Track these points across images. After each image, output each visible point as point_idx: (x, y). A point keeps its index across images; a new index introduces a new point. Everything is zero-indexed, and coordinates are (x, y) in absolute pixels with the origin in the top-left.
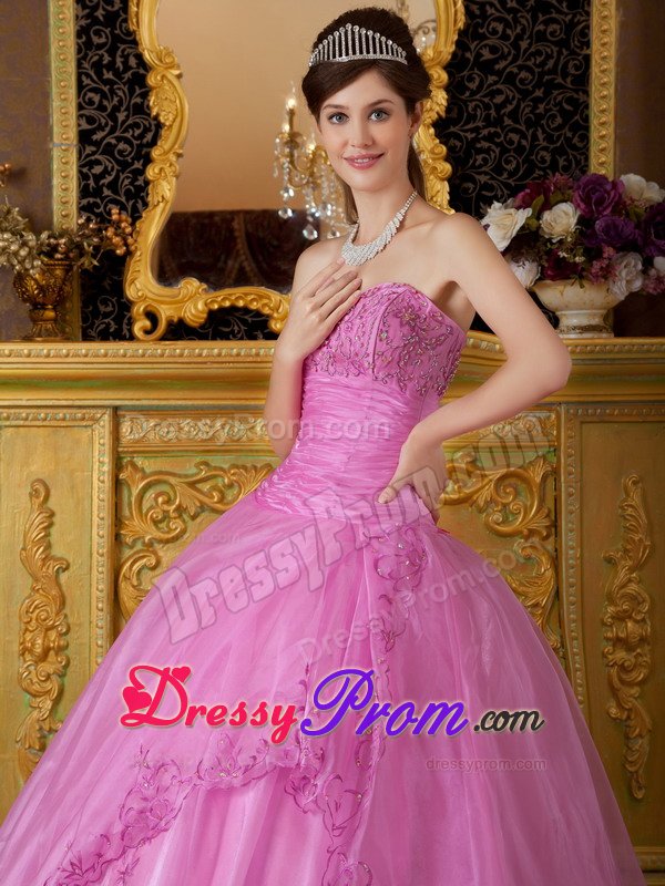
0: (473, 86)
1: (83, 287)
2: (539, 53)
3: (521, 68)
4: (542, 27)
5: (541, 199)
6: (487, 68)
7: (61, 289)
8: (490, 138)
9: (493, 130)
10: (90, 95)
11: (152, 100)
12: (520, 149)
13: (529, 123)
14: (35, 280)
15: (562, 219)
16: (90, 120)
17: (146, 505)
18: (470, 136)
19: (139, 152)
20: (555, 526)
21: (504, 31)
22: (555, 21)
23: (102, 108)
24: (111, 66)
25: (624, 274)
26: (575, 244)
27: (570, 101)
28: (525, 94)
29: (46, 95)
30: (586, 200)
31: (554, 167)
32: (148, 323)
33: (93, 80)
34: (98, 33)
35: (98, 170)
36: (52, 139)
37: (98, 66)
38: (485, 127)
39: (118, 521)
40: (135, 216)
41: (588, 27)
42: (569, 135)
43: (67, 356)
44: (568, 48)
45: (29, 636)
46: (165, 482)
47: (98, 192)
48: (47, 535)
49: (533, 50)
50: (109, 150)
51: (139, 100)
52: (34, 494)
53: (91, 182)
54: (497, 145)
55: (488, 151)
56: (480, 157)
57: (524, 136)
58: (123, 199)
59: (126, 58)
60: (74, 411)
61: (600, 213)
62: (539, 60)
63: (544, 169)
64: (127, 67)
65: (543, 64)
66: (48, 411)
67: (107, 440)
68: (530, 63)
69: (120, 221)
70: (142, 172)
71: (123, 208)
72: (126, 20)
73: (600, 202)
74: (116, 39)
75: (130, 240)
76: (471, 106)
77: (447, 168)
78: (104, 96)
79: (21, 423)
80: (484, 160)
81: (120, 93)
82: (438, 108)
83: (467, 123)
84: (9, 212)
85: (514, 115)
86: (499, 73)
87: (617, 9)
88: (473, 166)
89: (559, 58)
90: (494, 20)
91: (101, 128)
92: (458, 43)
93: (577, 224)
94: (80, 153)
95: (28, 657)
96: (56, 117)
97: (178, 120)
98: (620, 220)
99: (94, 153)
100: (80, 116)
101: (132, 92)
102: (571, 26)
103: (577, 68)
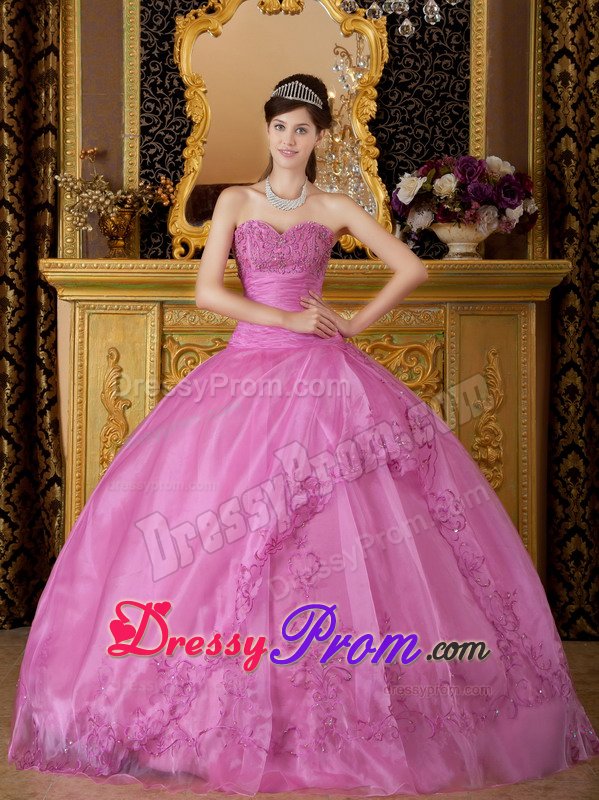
0: (394, 99)
1: (142, 226)
2: (437, 78)
3: (425, 87)
4: (439, 62)
5: (433, 171)
6: (403, 87)
7: (128, 227)
8: (404, 132)
9: (407, 127)
10: (148, 104)
11: (188, 107)
12: (424, 140)
13: (430, 122)
14: (113, 221)
15: (447, 184)
16: (148, 120)
17: (180, 365)
18: (392, 131)
19: (178, 140)
20: (443, 382)
21: (414, 64)
22: (447, 58)
23: (155, 112)
24: (162, 86)
25: (485, 219)
26: (455, 200)
27: (457, 108)
28: (428, 104)
29: (121, 104)
30: (463, 172)
31: (446, 151)
32: (183, 250)
33: (150, 95)
34: (154, 65)
35: (152, 151)
36: (123, 133)
37: (154, 86)
38: (402, 125)
39: (162, 376)
40: (176, 181)
41: (468, 62)
42: (457, 130)
43: (132, 268)
44: (455, 75)
45: (106, 451)
46: (192, 351)
47: (152, 166)
48: (118, 384)
49: (433, 76)
50: (159, 139)
51: (179, 107)
52: (110, 356)
53: (148, 159)
54: (410, 137)
55: (403, 140)
56: (398, 145)
57: (427, 131)
58: (168, 170)
59: (171, 80)
60: (135, 304)
61: (470, 180)
62: (437, 82)
63: (439, 153)
64: (172, 87)
65: (439, 85)
66: (120, 304)
67: (156, 323)
68: (431, 84)
69: (166, 184)
70: (180, 153)
71: (168, 176)
72: (172, 57)
73: (471, 174)
74: (166, 69)
75: (172, 196)
76: (393, 111)
77: (377, 151)
78: (157, 104)
79: (102, 311)
80: (401, 146)
81: (167, 103)
82: (370, 113)
83: (389, 123)
84: (97, 178)
85: (421, 118)
86: (411, 91)
87: (487, 50)
88: (394, 150)
89: (449, 81)
90: (409, 56)
91: (155, 125)
92: (384, 72)
93: (457, 187)
94: (141, 141)
95: (105, 465)
96: (126, 118)
97: (204, 120)
98: (484, 186)
99: (150, 141)
100: (142, 117)
101: (175, 102)
102: (458, 61)
103: (462, 88)
